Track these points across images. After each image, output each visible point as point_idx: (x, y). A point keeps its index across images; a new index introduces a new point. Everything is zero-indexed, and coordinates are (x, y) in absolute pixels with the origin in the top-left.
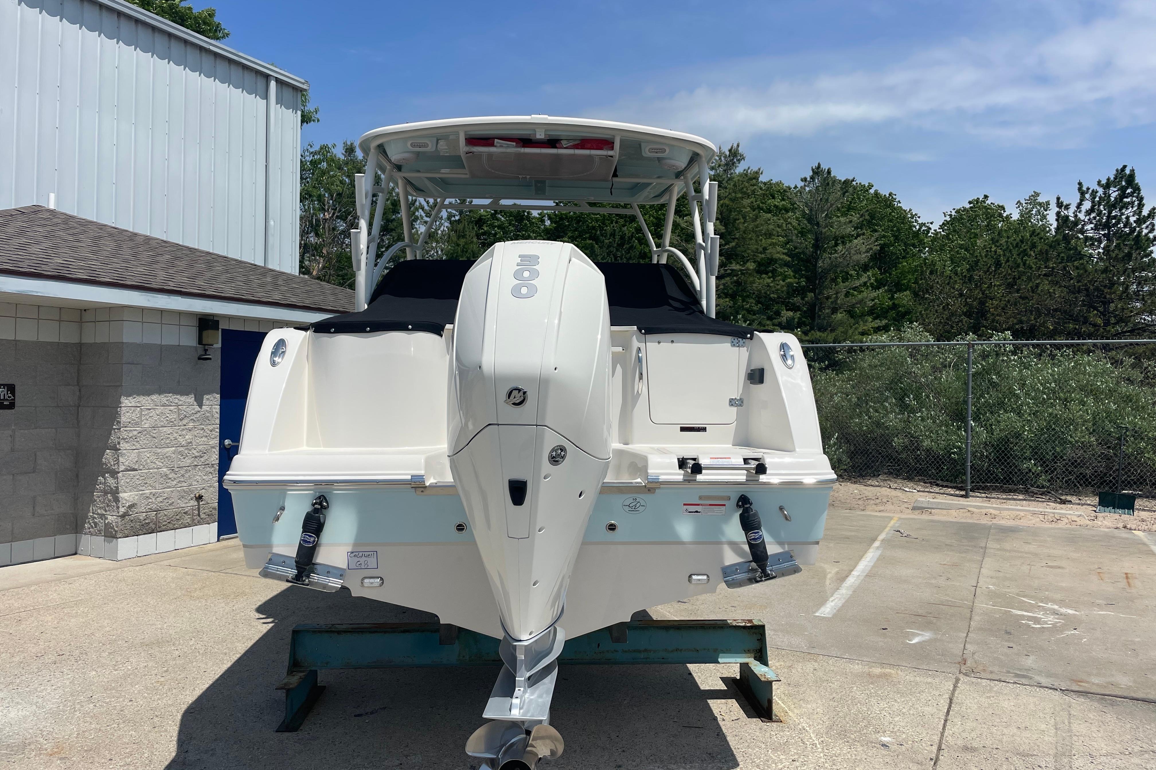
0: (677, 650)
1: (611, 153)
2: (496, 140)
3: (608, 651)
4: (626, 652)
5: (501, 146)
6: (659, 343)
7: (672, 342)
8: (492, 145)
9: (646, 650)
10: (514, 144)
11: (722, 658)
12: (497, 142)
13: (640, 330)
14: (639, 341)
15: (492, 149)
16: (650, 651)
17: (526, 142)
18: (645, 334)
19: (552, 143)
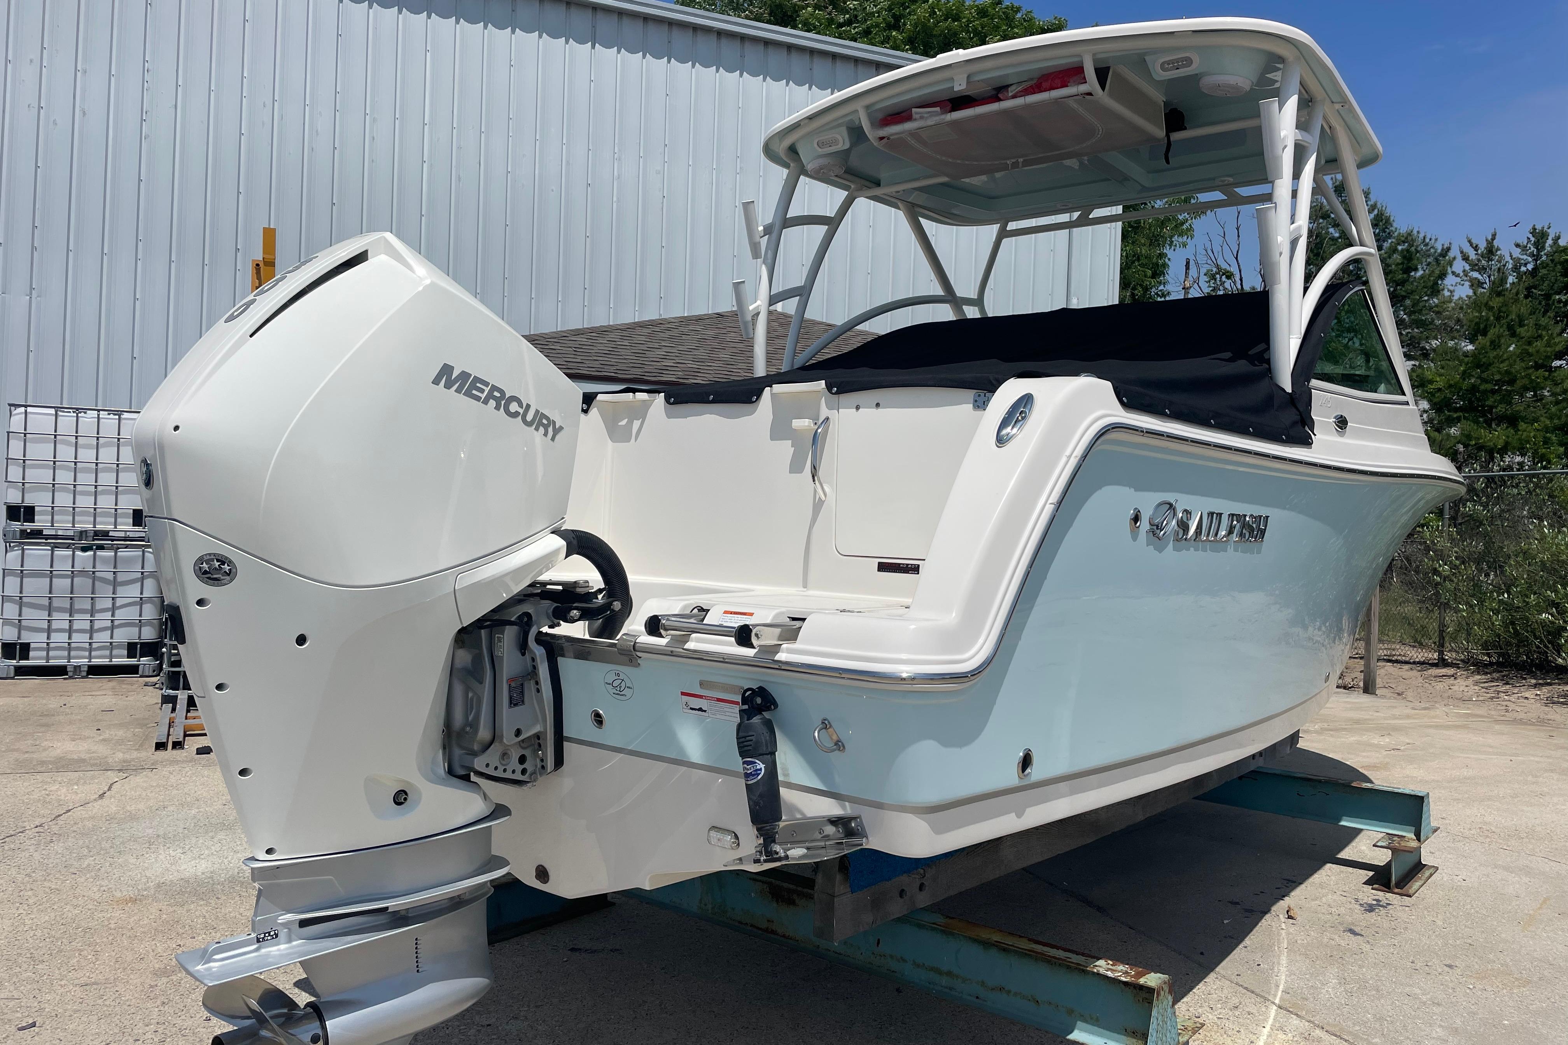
0: (1001, 989)
1: (1083, 88)
2: (914, 110)
3: (892, 957)
4: (918, 966)
5: (922, 118)
6: (858, 408)
7: (878, 405)
8: (909, 118)
9: (949, 974)
10: (938, 109)
11: (1081, 1030)
12: (916, 113)
13: (829, 387)
14: (830, 408)
15: (908, 126)
16: (957, 977)
17: (959, 102)
18: (836, 393)
19: (997, 93)
